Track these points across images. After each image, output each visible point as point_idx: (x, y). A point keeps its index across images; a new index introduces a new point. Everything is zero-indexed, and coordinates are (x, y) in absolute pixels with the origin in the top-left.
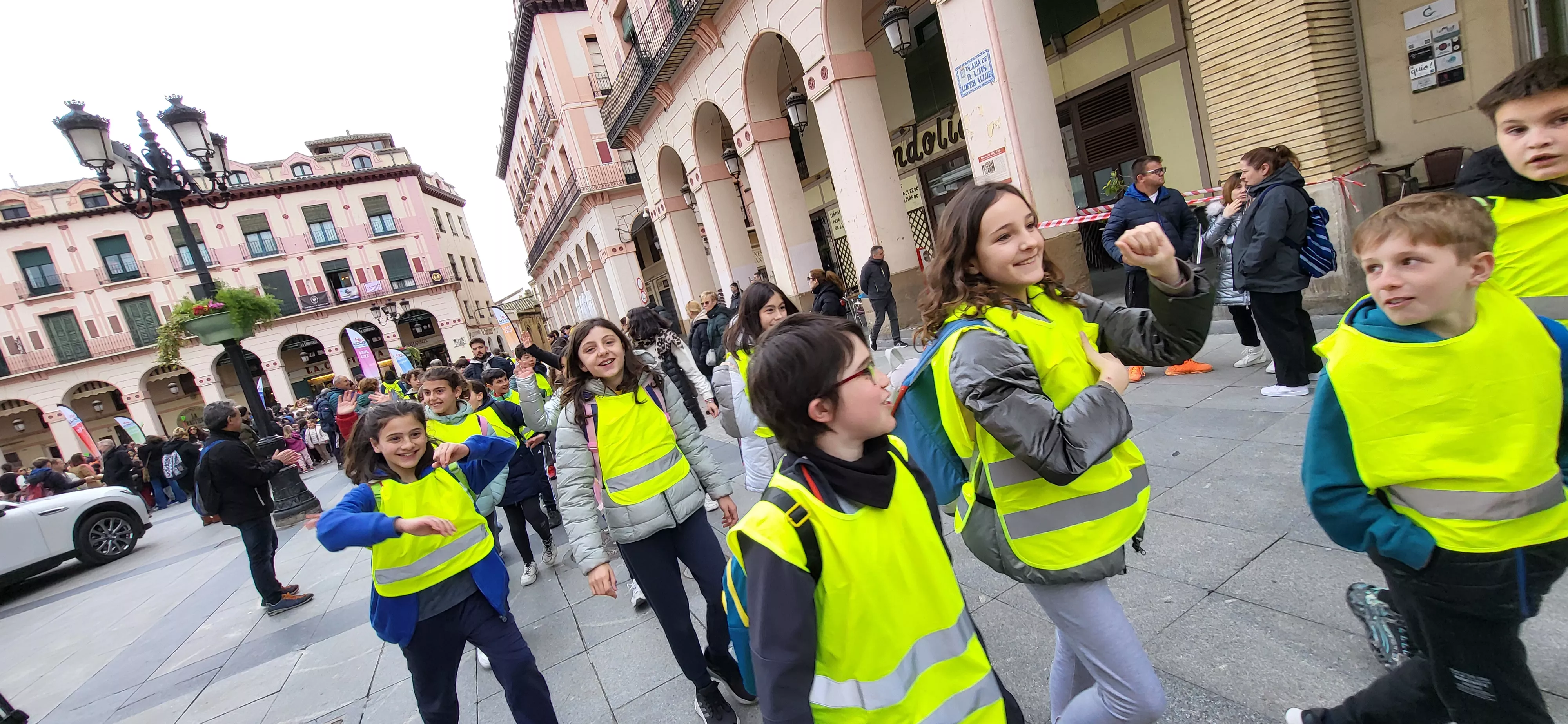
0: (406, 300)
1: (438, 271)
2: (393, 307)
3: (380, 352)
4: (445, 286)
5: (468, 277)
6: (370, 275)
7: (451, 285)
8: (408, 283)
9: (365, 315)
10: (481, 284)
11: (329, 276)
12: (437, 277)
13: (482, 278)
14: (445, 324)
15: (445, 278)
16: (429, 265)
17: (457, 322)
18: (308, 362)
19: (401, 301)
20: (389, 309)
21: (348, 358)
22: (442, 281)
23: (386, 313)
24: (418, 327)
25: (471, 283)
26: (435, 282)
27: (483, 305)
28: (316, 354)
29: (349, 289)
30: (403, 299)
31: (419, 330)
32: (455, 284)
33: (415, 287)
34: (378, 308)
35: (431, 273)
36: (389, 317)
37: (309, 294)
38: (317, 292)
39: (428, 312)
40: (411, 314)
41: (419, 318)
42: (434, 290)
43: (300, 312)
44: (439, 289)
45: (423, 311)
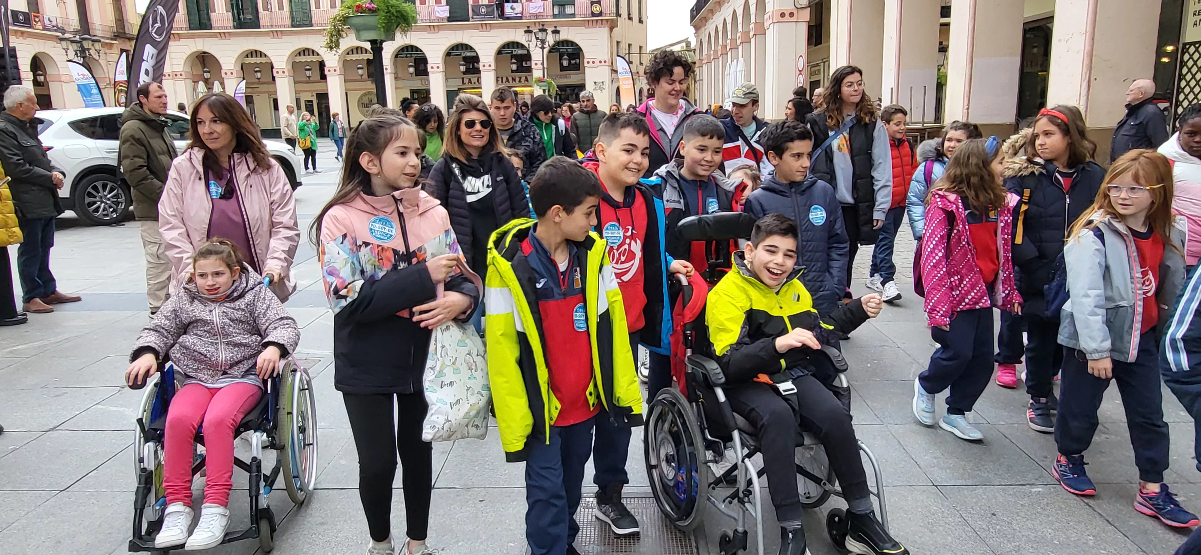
0: (558, 29)
1: (599, 2)
2: (544, 33)
3: (526, 78)
4: (602, 20)
5: (629, 14)
7: (608, 20)
8: (569, 10)
9: (519, 36)
10: (641, 24)
12: (596, 9)
13: (644, 19)
14: (591, 62)
15: (604, 11)
17: (603, 64)
18: (464, 73)
19: (553, 29)
20: (540, 35)
21: (497, 78)
22: (600, 14)
23: (537, 39)
24: (565, 59)
25: (630, 21)
26: (593, 14)
27: (635, 49)
28: (473, 65)
29: (515, 5)
30: (555, 27)
31: (565, 63)
32: (612, 20)
33: (573, 15)
34: (531, 32)
35: (592, 3)
36: (539, 43)
37: (480, 3)
38: (487, 3)
39: (577, 45)
40: (560, 44)
41: (569, 50)
42: (590, 23)
43: (468, 21)
44: (595, 23)
45: (573, 43)
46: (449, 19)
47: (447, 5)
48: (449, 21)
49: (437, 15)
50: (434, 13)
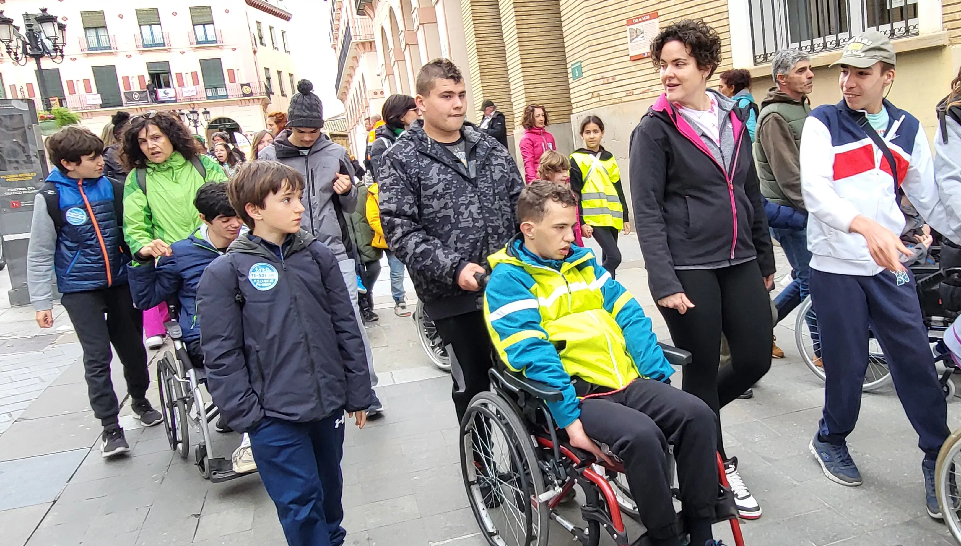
0: (208, 110)
1: (248, 85)
2: (195, 115)
4: (253, 99)
5: (282, 92)
6: (188, 80)
7: (258, 99)
8: (221, 92)
11: (152, 75)
12: (247, 90)
15: (255, 92)
16: (241, 78)
20: (191, 116)
22: (251, 94)
23: (190, 119)
25: (284, 97)
26: (245, 95)
29: (168, 90)
32: (264, 99)
33: (226, 96)
35: (242, 85)
37: (132, 90)
38: (139, 90)
39: (234, 121)
40: (218, 121)
41: (227, 126)
42: (243, 102)
43: (122, 106)
44: (247, 101)
45: (229, 120)
46: (102, 106)
47: (98, 93)
48: (102, 107)
49: (89, 103)
50: (86, 101)
